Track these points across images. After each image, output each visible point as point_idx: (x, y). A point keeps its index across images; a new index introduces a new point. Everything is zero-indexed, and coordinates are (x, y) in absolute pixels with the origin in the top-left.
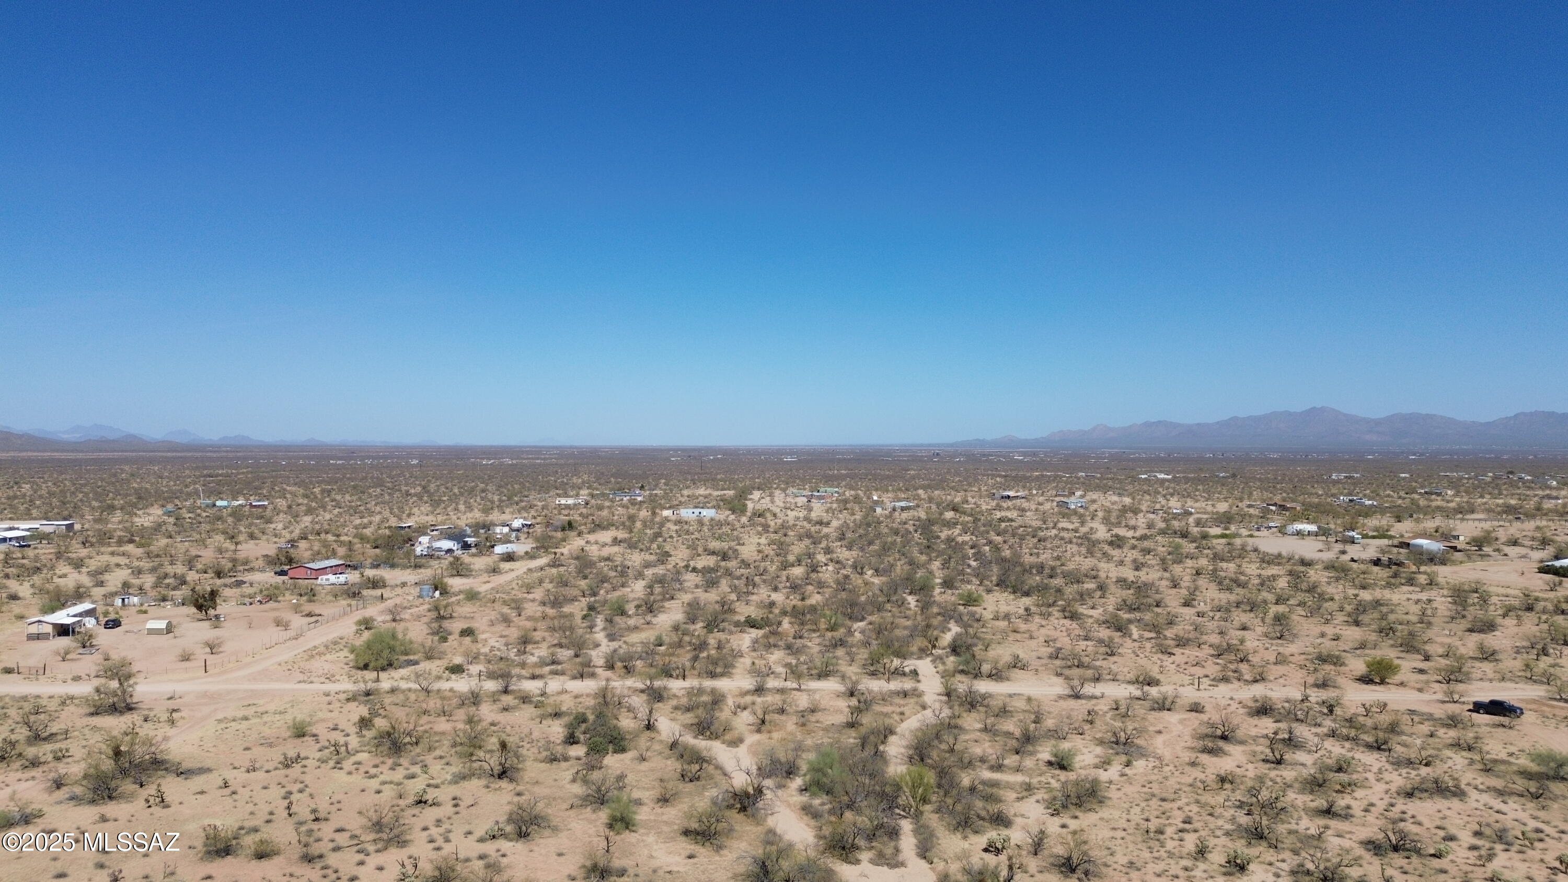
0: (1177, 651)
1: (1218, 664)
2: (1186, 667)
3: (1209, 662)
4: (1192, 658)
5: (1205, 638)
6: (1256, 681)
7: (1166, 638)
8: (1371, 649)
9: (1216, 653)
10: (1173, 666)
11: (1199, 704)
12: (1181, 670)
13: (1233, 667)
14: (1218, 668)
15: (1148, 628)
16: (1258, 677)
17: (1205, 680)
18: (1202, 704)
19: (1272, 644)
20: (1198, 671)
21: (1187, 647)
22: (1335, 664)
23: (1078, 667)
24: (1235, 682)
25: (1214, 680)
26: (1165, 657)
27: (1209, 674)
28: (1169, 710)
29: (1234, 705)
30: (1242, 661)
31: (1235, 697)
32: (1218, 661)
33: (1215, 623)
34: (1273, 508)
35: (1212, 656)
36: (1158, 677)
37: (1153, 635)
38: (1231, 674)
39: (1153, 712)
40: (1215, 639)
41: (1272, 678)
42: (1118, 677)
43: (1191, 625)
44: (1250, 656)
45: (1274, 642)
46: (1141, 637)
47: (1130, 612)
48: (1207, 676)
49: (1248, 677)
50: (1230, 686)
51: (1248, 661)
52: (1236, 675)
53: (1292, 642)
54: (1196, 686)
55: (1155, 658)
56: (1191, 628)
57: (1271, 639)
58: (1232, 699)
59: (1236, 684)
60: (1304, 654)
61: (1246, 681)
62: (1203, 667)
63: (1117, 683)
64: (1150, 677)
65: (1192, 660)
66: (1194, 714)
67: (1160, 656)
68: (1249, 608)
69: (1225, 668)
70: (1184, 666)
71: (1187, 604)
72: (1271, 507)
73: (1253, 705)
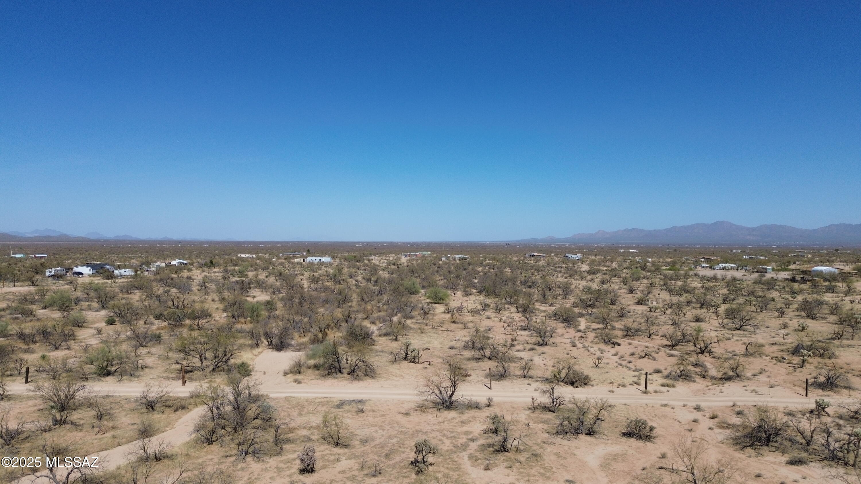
0: (624, 342)
1: (672, 356)
2: (631, 359)
3: (662, 353)
4: (640, 349)
5: (656, 328)
6: (726, 379)
7: (614, 328)
8: (848, 339)
9: (670, 343)
10: (616, 358)
11: (644, 423)
12: (624, 363)
13: (692, 359)
14: (674, 360)
15: (597, 320)
16: (731, 373)
17: (655, 376)
18: (650, 424)
19: (733, 335)
20: (647, 365)
21: (636, 338)
22: (822, 356)
23: (490, 358)
24: (698, 379)
25: (667, 377)
26: (607, 348)
27: (662, 368)
28: (590, 433)
29: (706, 423)
30: (702, 352)
31: (703, 405)
32: (672, 352)
33: (667, 316)
34: (703, 260)
35: (665, 346)
36: (587, 371)
37: (601, 326)
38: (690, 368)
39: (559, 439)
40: (668, 329)
41: (749, 375)
42: (532, 373)
43: (643, 318)
44: (713, 345)
45: (734, 332)
46: (588, 328)
47: (584, 308)
48: (658, 371)
49: (713, 372)
50: (692, 386)
51: (710, 352)
52: (698, 370)
53: (754, 332)
54: (643, 387)
55: (595, 349)
56: (643, 320)
57: (729, 330)
58: (698, 408)
59: (700, 384)
60: (775, 344)
61: (713, 378)
62: (654, 359)
63: (526, 381)
64: (575, 372)
65: (639, 351)
66: (633, 441)
67: (602, 346)
68: (699, 305)
69: (682, 360)
70: (629, 359)
71: (640, 302)
72: (701, 259)
73: (736, 420)
